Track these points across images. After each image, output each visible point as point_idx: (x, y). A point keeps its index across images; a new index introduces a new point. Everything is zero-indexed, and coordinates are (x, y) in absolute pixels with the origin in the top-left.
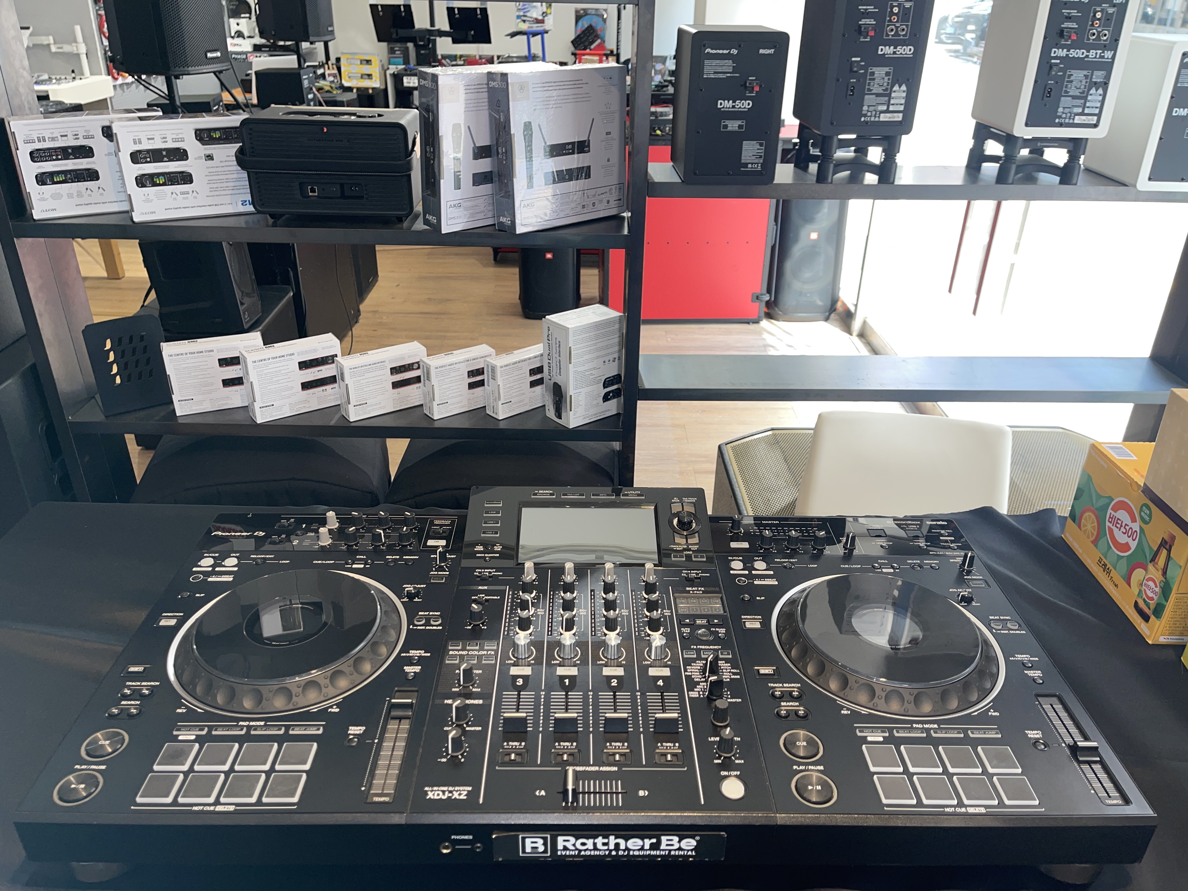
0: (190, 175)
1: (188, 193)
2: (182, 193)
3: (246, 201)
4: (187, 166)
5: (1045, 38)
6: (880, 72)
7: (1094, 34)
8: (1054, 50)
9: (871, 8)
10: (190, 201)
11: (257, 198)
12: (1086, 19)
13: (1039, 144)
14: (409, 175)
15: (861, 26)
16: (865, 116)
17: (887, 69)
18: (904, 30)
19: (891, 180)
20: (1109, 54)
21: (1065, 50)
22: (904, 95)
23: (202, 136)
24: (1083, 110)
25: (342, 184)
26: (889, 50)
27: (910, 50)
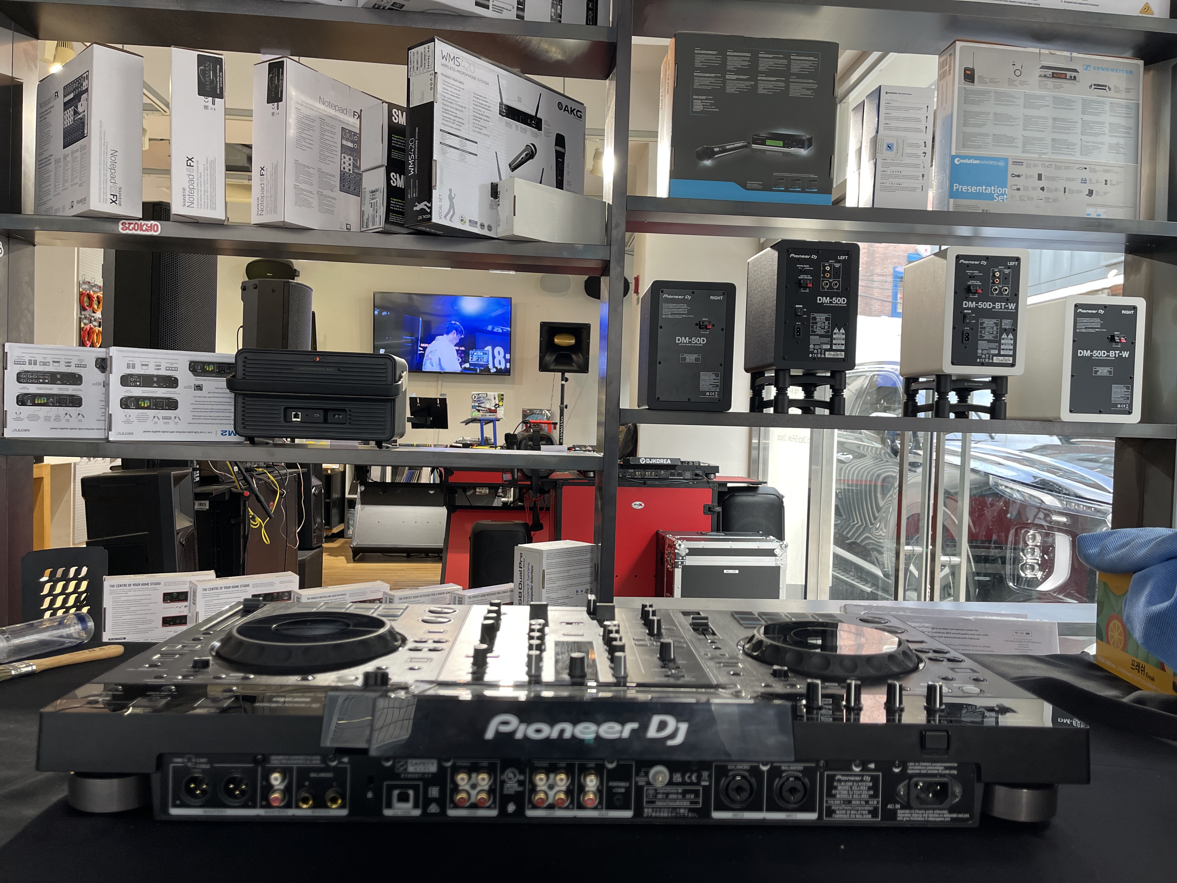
0: (176, 402)
1: (170, 418)
2: (164, 418)
3: (226, 431)
4: (175, 393)
5: (955, 293)
6: (821, 317)
7: (996, 290)
8: (964, 302)
9: (807, 267)
10: (172, 426)
11: (240, 421)
12: (987, 278)
13: (966, 384)
14: (394, 400)
15: (800, 280)
16: (812, 353)
17: (826, 315)
18: (836, 284)
19: (842, 413)
20: (1012, 306)
21: (974, 303)
22: (844, 337)
23: (196, 368)
24: (999, 352)
25: (326, 411)
26: (826, 300)
27: (844, 301)
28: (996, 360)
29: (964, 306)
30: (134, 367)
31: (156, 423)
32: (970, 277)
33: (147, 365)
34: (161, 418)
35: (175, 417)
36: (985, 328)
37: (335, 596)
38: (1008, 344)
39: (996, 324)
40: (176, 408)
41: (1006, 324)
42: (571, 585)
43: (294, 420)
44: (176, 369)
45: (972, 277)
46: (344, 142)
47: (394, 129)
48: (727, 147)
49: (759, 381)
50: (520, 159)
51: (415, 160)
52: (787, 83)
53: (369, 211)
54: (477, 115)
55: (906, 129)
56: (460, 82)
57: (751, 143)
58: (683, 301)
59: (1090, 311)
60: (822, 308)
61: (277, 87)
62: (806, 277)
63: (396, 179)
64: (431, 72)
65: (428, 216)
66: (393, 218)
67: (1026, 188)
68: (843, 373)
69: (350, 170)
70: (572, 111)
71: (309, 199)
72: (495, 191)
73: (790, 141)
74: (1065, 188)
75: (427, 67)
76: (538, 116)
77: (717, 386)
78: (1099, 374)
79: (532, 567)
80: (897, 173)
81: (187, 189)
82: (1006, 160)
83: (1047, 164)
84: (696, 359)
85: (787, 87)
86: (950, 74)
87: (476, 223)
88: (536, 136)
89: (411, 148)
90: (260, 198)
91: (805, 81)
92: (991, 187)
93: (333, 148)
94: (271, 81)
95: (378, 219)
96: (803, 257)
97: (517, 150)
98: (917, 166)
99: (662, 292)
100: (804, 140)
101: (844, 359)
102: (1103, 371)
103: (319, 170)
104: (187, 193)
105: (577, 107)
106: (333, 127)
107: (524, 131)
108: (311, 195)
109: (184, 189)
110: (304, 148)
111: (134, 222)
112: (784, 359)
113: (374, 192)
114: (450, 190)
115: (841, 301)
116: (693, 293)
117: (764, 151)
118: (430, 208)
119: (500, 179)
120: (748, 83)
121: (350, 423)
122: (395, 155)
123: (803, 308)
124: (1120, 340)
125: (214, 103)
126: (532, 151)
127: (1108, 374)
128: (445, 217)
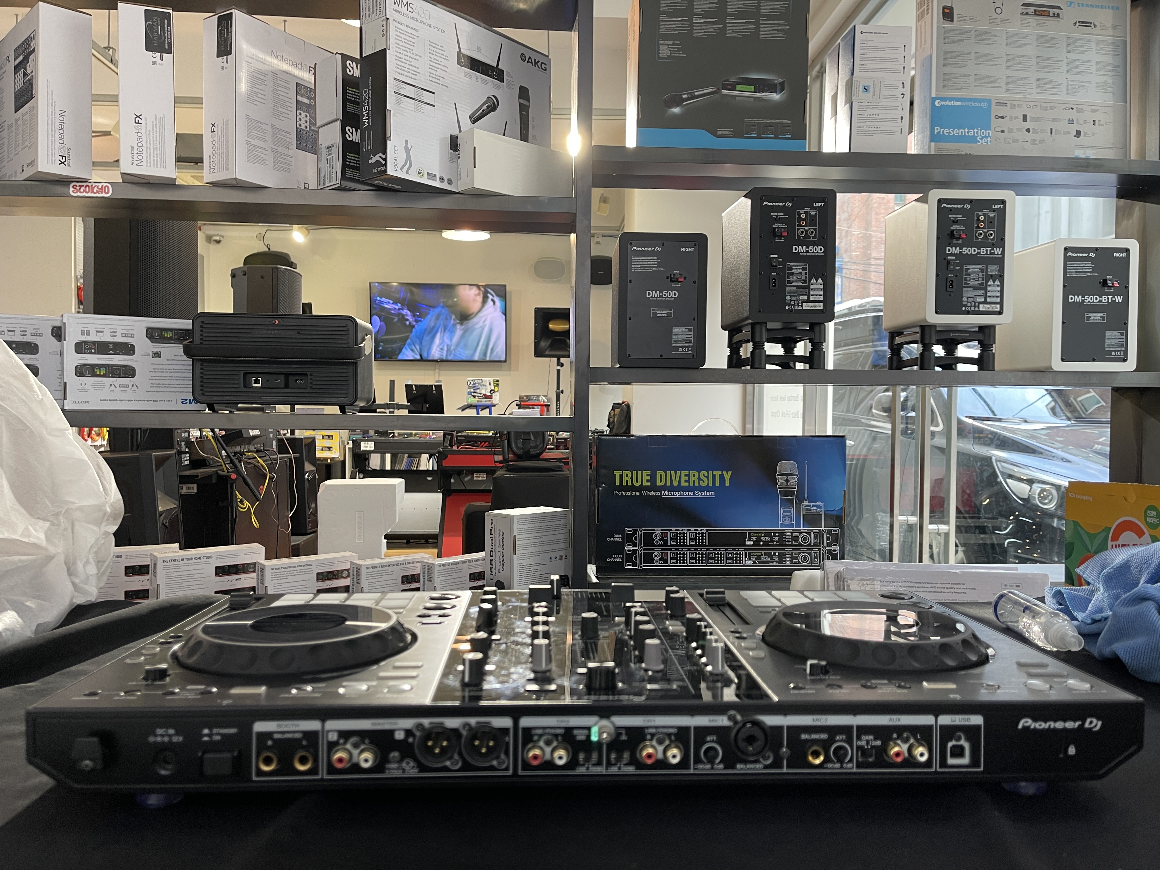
0: (134, 370)
1: (127, 386)
2: (121, 386)
3: (186, 400)
4: (132, 360)
5: (938, 238)
6: (797, 267)
7: (981, 234)
8: (948, 248)
9: (781, 215)
10: (129, 394)
11: (198, 388)
12: (971, 222)
13: (951, 335)
14: (356, 363)
15: (774, 228)
16: (789, 304)
17: (803, 265)
18: (813, 232)
19: (822, 367)
20: (998, 251)
21: (958, 248)
22: (822, 287)
23: (153, 335)
24: (986, 299)
25: (287, 375)
26: (802, 249)
27: (821, 249)
28: (982, 308)
29: (947, 252)
30: (88, 334)
31: (113, 391)
32: (953, 222)
33: (102, 332)
34: (117, 386)
35: (133, 385)
36: (969, 275)
37: (301, 566)
38: (995, 291)
39: (982, 270)
40: (133, 376)
41: (992, 270)
42: (544, 552)
43: (254, 385)
44: (132, 336)
45: (955, 222)
46: (300, 98)
47: (348, 82)
48: (696, 94)
49: (737, 338)
50: (481, 111)
51: (369, 111)
52: (757, 24)
53: (325, 167)
54: (434, 64)
55: (883, 70)
56: (414, 29)
57: (721, 88)
58: (653, 253)
59: (1081, 255)
60: (798, 258)
61: (226, 40)
62: (780, 225)
63: (352, 133)
64: (382, 19)
65: (383, 168)
66: (349, 173)
67: (1011, 131)
68: (822, 326)
69: (306, 128)
70: (536, 63)
71: (263, 156)
72: (454, 144)
73: (761, 86)
74: (1051, 129)
75: (378, 13)
76: (499, 67)
77: (690, 341)
78: (1091, 320)
79: (503, 533)
80: (874, 116)
81: (136, 147)
82: (989, 101)
83: (1032, 104)
84: (668, 314)
85: (758, 29)
86: (928, 14)
87: (435, 176)
88: (498, 87)
89: (365, 99)
90: (212, 156)
91: (776, 22)
92: (973, 129)
93: (288, 104)
94: (220, 34)
95: (334, 176)
96: (777, 204)
97: (479, 101)
98: (895, 108)
99: (631, 244)
100: (776, 85)
101: (822, 311)
102: (1096, 317)
103: (273, 126)
104: (136, 151)
105: (542, 59)
106: (286, 82)
107: (486, 82)
108: (265, 152)
109: (132, 147)
110: (256, 103)
111: (85, 184)
112: (760, 311)
113: (330, 147)
114: (406, 141)
115: (819, 250)
116: (663, 244)
117: (735, 97)
118: (385, 160)
119: (460, 131)
120: (716, 26)
121: (311, 387)
122: (350, 108)
123: (778, 258)
124: (1113, 284)
125: (162, 59)
126: (494, 103)
127: (1101, 320)
128: (401, 169)
